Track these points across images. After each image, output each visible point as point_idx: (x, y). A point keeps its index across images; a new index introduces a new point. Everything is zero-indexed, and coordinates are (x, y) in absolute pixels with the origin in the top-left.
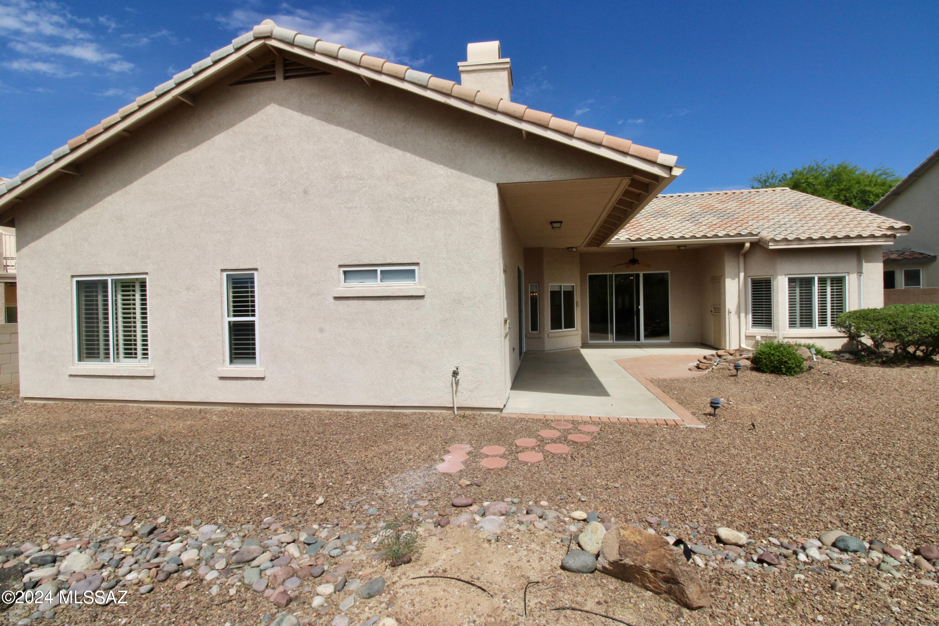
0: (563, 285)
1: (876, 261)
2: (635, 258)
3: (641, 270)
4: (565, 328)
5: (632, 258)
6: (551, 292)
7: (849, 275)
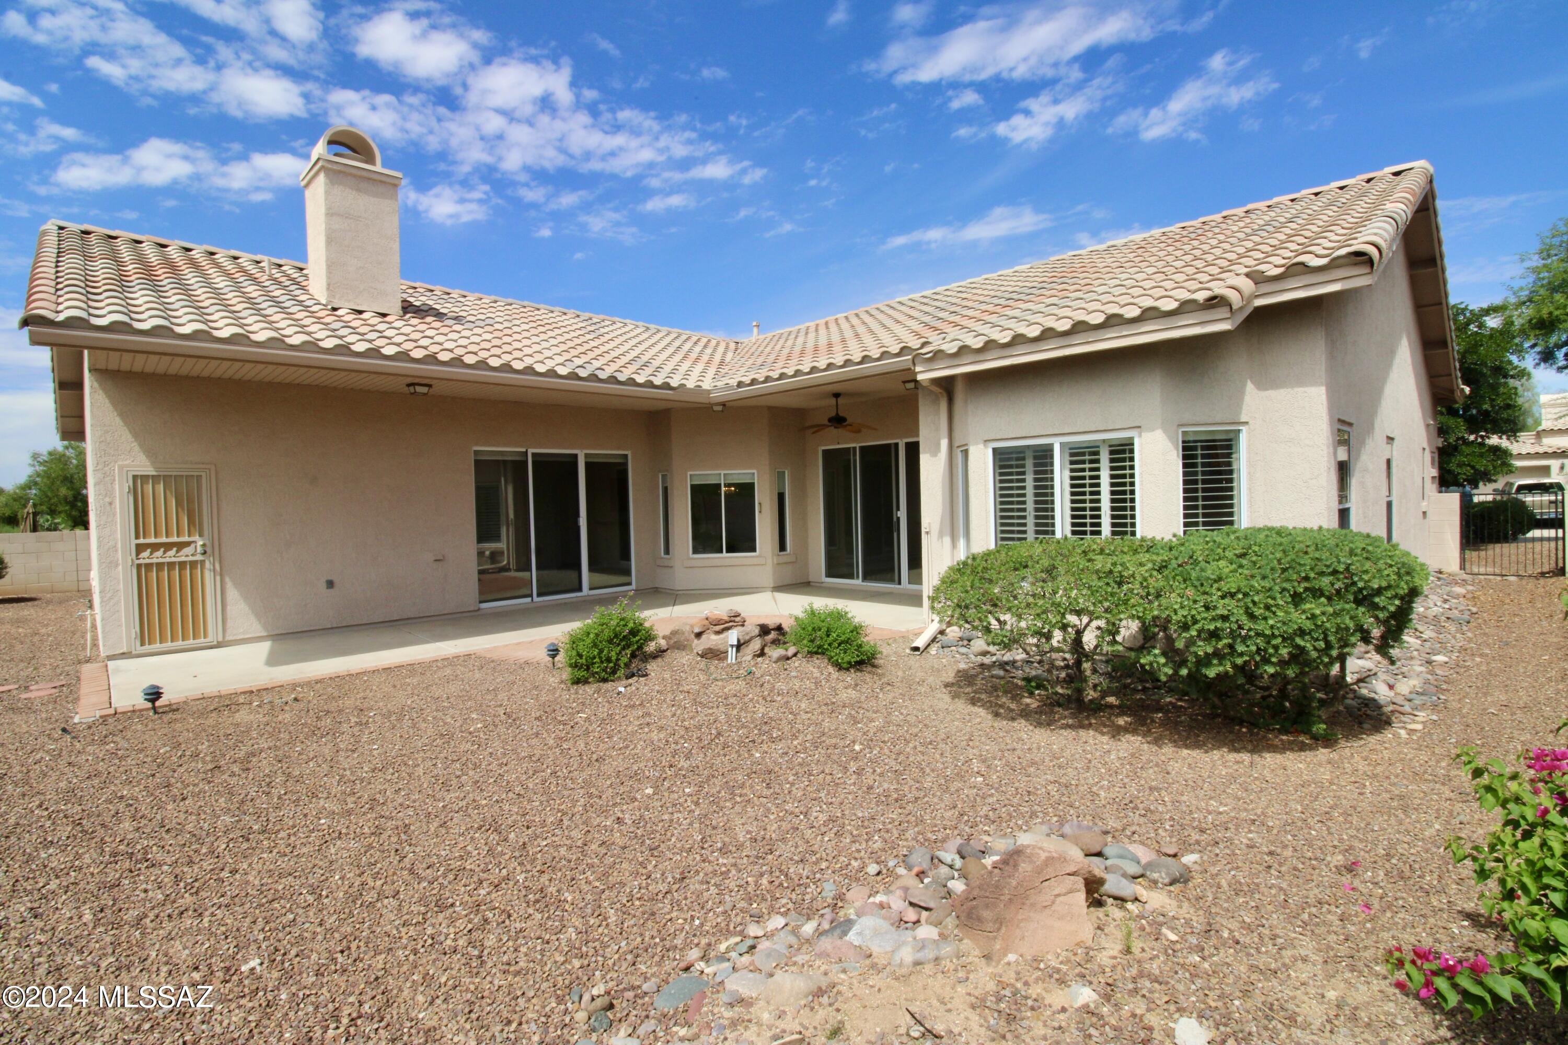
0: (723, 472)
1: (1315, 384)
2: (841, 414)
3: (901, 438)
4: (728, 551)
5: (833, 414)
6: (693, 486)
7: (1140, 436)
